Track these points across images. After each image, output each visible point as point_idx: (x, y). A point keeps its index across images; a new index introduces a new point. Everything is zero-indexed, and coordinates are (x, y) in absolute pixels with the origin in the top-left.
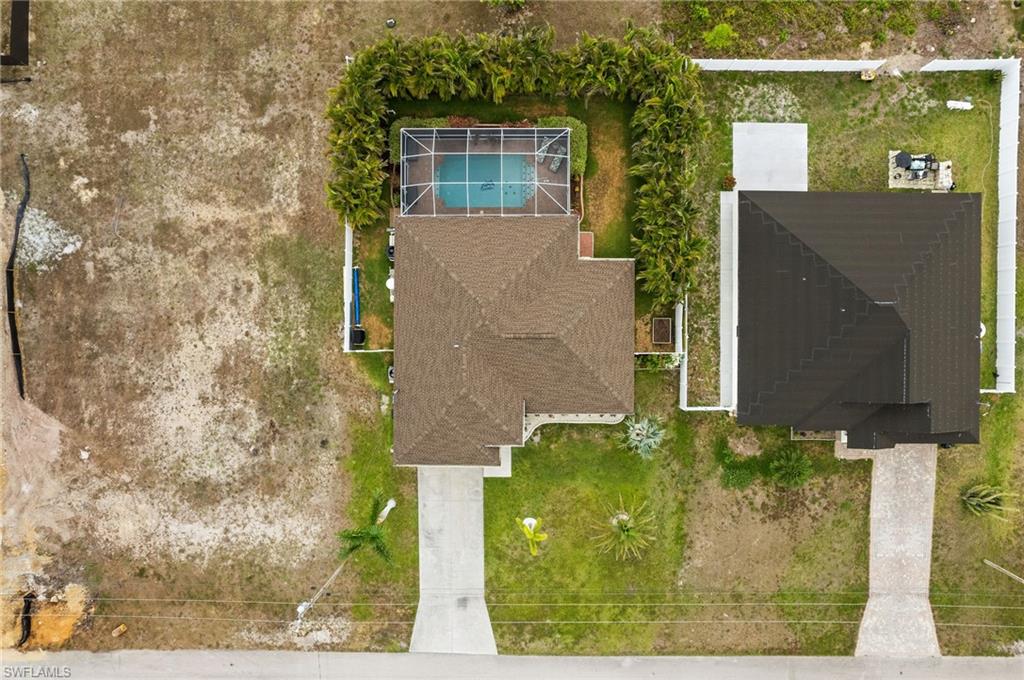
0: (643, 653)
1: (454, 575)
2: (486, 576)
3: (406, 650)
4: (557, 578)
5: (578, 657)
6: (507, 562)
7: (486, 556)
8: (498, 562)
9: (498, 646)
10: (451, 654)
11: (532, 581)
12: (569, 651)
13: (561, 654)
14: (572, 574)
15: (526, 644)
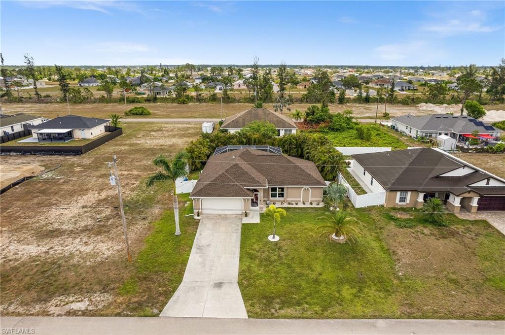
0: (393, 317)
1: (214, 268)
2: (239, 269)
3: (157, 315)
4: (298, 270)
5: (329, 320)
6: (257, 260)
7: (241, 258)
8: (250, 261)
9: (248, 312)
10: (200, 318)
11: (278, 272)
12: (320, 316)
13: (311, 318)
14: (310, 267)
15: (276, 310)
